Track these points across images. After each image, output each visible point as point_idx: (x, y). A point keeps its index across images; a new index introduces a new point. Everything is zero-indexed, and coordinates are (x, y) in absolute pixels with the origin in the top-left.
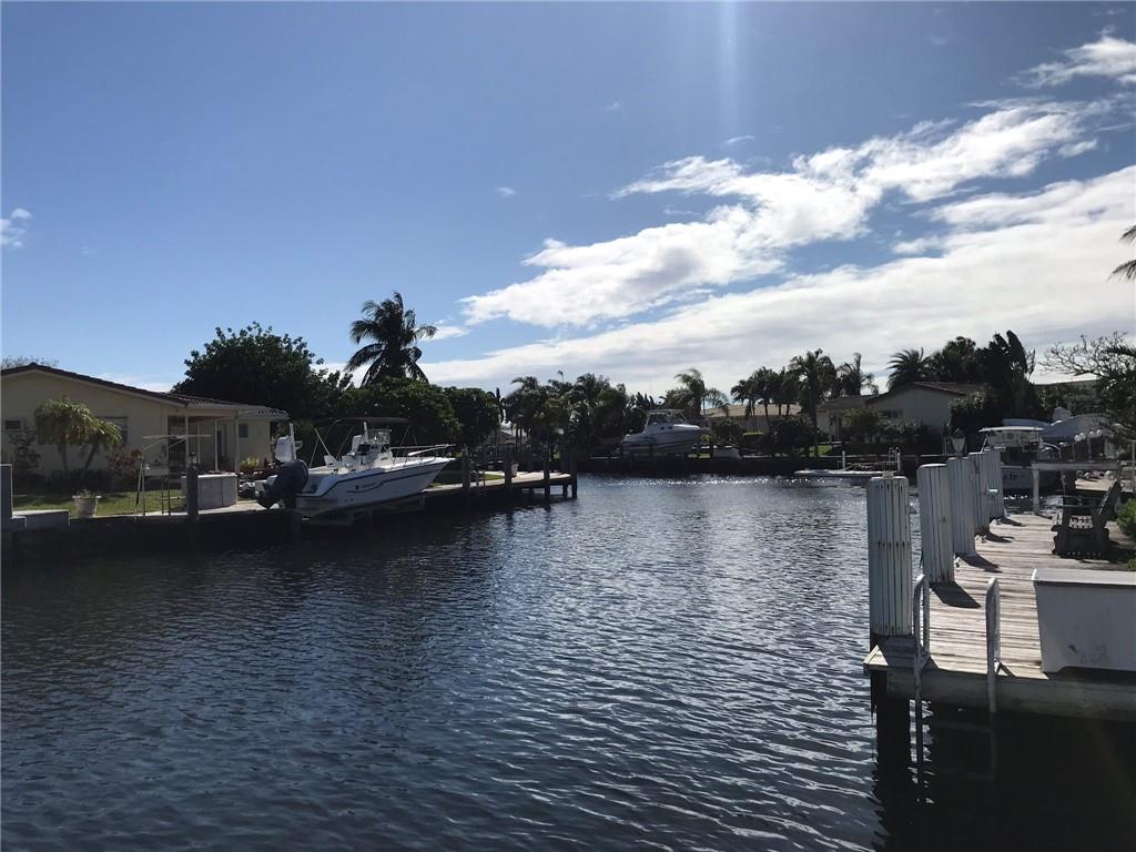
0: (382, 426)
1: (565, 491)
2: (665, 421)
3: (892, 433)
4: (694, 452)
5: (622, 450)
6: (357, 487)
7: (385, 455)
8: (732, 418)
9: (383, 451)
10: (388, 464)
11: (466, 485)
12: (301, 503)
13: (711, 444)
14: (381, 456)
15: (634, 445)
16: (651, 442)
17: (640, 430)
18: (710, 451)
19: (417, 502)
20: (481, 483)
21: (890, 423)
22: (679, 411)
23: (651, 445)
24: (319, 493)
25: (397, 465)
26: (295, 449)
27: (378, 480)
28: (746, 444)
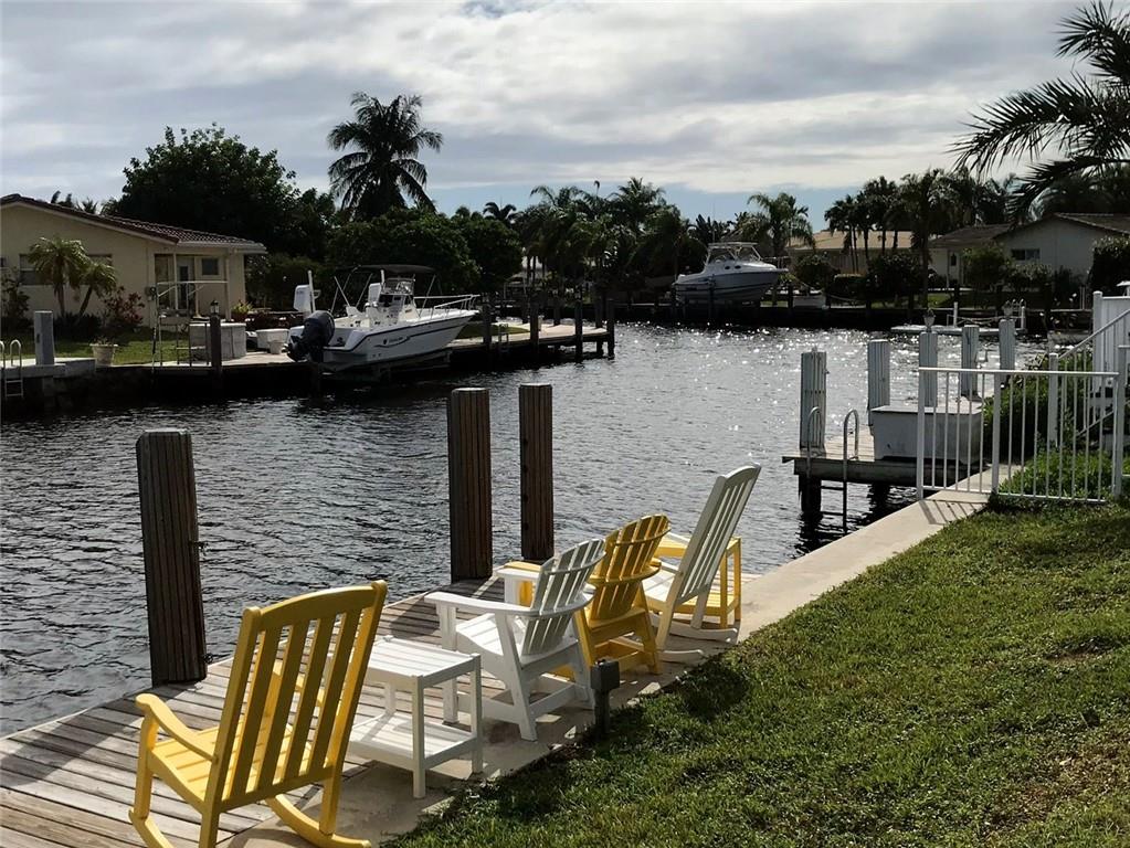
0: (406, 275)
1: (599, 347)
2: (732, 258)
3: (1020, 281)
4: (768, 298)
5: (673, 295)
6: (385, 342)
7: (409, 307)
8: (821, 252)
9: (407, 302)
10: (412, 316)
11: (487, 340)
12: (329, 358)
13: (790, 289)
14: (405, 308)
15: (691, 288)
16: (712, 286)
17: (699, 269)
18: (789, 297)
19: (441, 358)
20: (504, 338)
21: (1018, 266)
22: (750, 245)
23: (711, 290)
24: (348, 347)
25: (423, 318)
26: (314, 298)
27: (404, 335)
28: (836, 290)
